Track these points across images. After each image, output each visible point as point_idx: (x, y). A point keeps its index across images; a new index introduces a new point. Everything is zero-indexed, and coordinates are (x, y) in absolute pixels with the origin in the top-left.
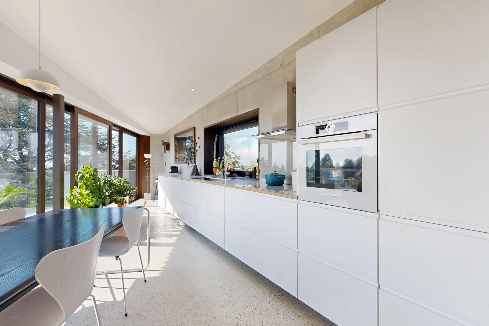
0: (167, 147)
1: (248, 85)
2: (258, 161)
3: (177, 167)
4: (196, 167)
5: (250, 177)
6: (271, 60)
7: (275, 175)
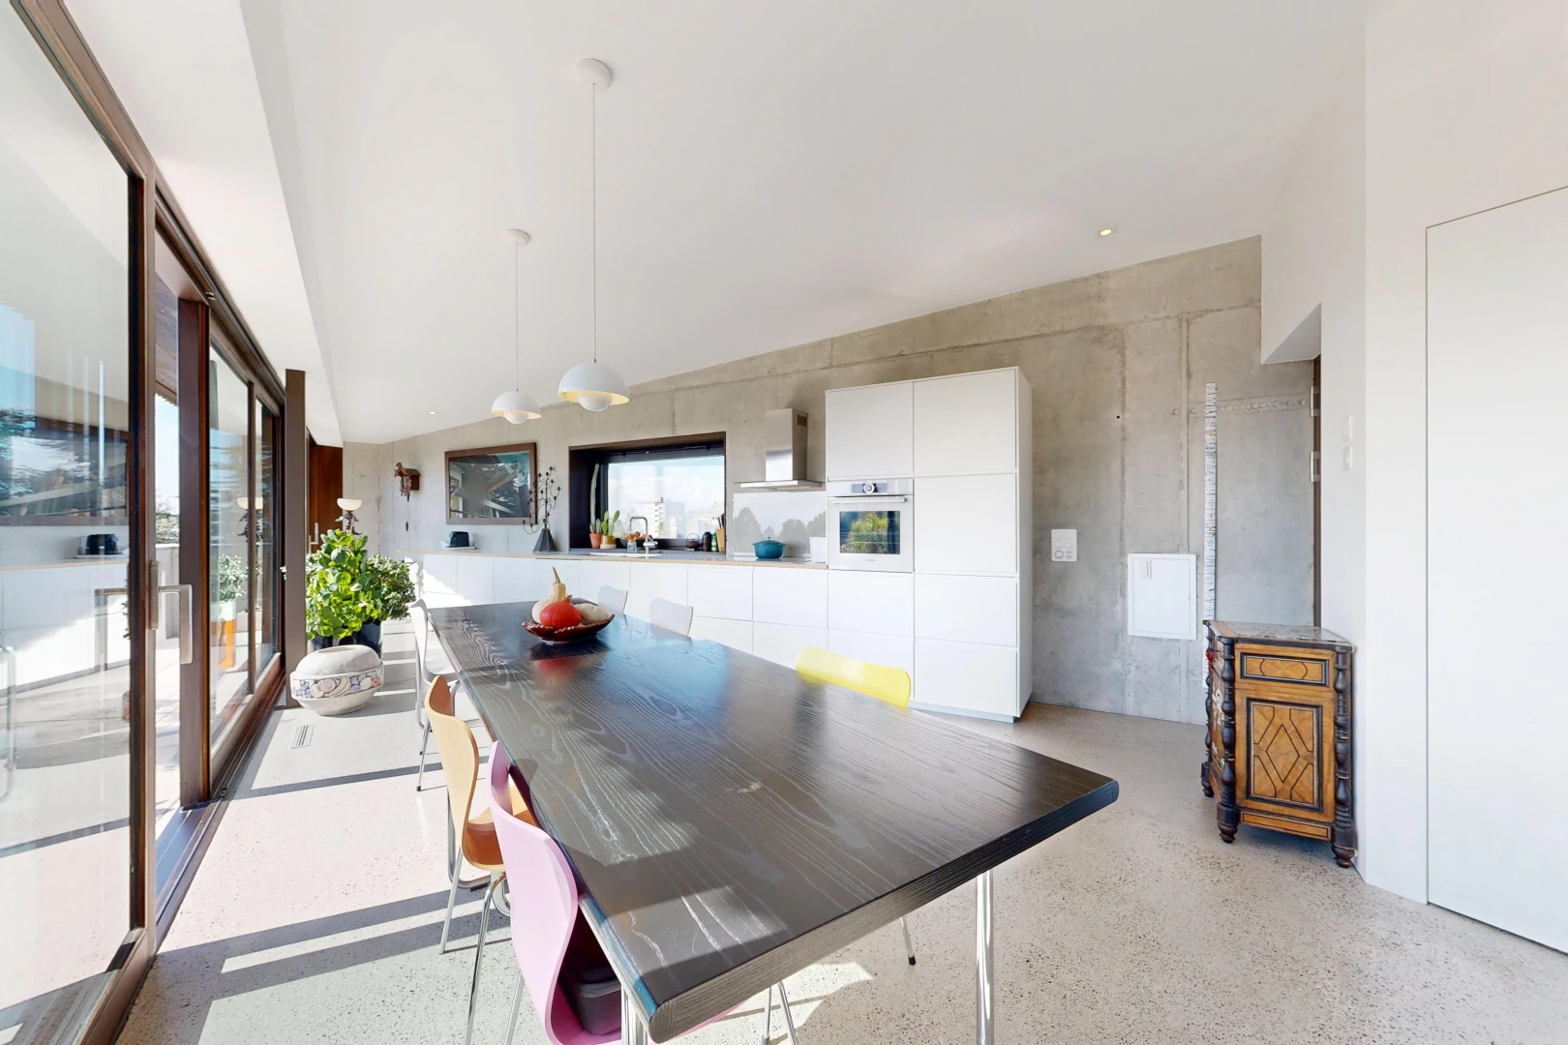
0: (412, 480)
1: (698, 387)
2: (723, 520)
3: (466, 533)
4: (546, 533)
5: (696, 550)
6: (751, 359)
7: (769, 543)
